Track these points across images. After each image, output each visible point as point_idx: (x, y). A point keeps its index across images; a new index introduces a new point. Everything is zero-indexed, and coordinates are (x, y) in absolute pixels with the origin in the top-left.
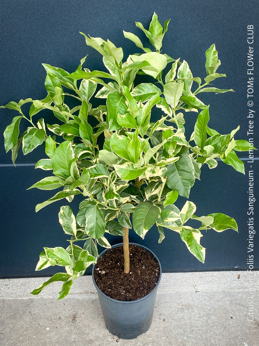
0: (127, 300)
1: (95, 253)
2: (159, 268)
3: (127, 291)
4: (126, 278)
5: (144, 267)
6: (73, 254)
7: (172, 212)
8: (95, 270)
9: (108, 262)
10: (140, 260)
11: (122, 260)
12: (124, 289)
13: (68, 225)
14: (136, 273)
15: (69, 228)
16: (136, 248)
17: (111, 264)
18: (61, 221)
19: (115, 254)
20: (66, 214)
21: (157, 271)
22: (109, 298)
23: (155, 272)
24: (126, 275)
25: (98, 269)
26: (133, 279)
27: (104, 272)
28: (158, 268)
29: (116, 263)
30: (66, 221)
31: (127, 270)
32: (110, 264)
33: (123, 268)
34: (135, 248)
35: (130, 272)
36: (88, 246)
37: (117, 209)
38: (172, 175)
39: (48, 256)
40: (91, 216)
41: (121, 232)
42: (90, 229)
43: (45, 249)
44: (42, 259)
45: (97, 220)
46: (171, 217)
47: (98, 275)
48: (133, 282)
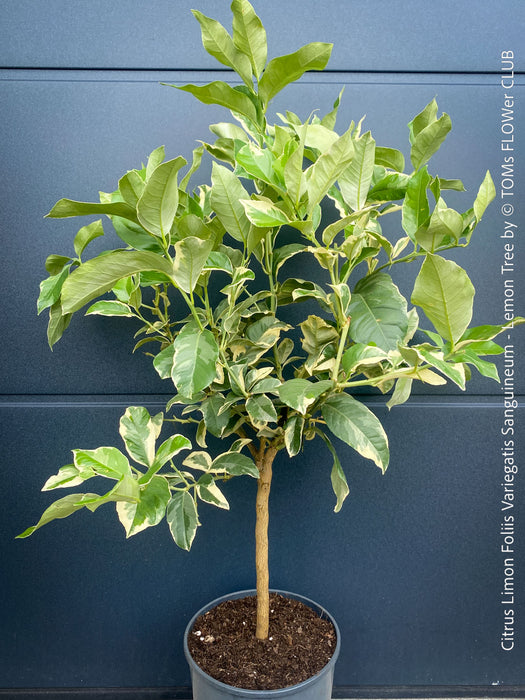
0: (260, 689)
1: (191, 519)
2: (335, 632)
3: (262, 671)
4: (260, 648)
5: (300, 630)
7: (369, 347)
8: (190, 633)
9: (222, 622)
10: (292, 619)
11: (252, 618)
12: (256, 668)
13: (139, 441)
14: (282, 641)
15: (139, 448)
16: (284, 602)
17: (228, 625)
18: (123, 432)
19: (236, 608)
20: (138, 420)
21: (330, 636)
23: (326, 639)
24: (260, 643)
25: (199, 633)
26: (275, 650)
27: (211, 639)
28: (331, 632)
29: (239, 622)
30: (135, 431)
31: (263, 632)
32: (225, 624)
33: (254, 631)
34: (281, 600)
35: (269, 637)
36: (178, 506)
37: (247, 395)
38: (362, 318)
39: (79, 462)
40: (188, 345)
41: (251, 470)
42: (182, 373)
43: (75, 452)
44: (64, 473)
45: (199, 352)
46: (366, 357)
47: (196, 643)
48: (274, 656)
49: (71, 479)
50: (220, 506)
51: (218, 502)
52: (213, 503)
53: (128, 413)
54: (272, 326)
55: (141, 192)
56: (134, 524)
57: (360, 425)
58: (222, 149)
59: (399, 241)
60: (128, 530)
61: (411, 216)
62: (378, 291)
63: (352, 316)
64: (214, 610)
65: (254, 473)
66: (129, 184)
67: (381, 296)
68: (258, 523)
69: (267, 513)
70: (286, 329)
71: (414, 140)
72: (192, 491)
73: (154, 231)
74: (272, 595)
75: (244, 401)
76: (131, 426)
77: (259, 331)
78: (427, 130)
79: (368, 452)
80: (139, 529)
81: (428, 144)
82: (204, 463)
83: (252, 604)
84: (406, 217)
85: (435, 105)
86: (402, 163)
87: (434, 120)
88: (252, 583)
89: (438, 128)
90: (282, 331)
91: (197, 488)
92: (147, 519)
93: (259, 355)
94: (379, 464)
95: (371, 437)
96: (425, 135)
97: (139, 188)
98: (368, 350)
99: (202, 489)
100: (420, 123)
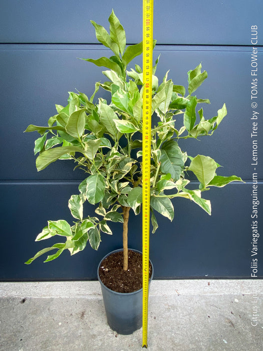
0: (124, 292)
1: (98, 238)
3: (125, 284)
4: (125, 274)
5: (139, 266)
6: (75, 231)
7: (168, 181)
8: (100, 267)
9: (111, 263)
10: (136, 261)
11: (122, 261)
12: (123, 283)
13: (76, 210)
14: (133, 271)
15: (76, 213)
17: (114, 264)
18: (70, 206)
19: (117, 256)
20: (76, 201)
21: (150, 269)
22: (110, 290)
24: (124, 272)
25: (103, 267)
26: (130, 275)
27: (107, 270)
29: (117, 263)
30: (74, 206)
31: (126, 268)
33: (122, 267)
34: (132, 252)
35: (128, 269)
36: (92, 233)
37: (118, 193)
38: (165, 162)
39: (50, 228)
40: (92, 181)
41: (121, 219)
42: (90, 194)
43: (49, 222)
44: (44, 231)
45: (97, 185)
46: (167, 186)
47: (102, 272)
48: (130, 278)
49: (47, 234)
50: (109, 234)
51: (108, 232)
52: (106, 232)
53: (72, 198)
54: (129, 162)
55: (67, 121)
56: (74, 250)
57: (163, 204)
58: (107, 86)
59: (182, 128)
60: (71, 253)
61: (188, 120)
62: (172, 150)
63: (161, 161)
64: (108, 257)
65: (122, 221)
66: (61, 118)
67: (173, 152)
68: (124, 232)
69: (127, 228)
70: (134, 163)
71: (190, 82)
72: (98, 226)
73: (75, 136)
74: (129, 251)
75: (117, 196)
76: (73, 204)
77: (124, 164)
78: (196, 78)
79: (166, 214)
80: (76, 252)
81: (196, 83)
82: (103, 213)
83: (122, 254)
84: (185, 120)
85: (200, 66)
86: (184, 92)
87: (199, 73)
88: (122, 247)
89: (201, 77)
90: (133, 164)
91: (100, 225)
92: (79, 248)
93: (123, 176)
94: (170, 218)
95: (167, 208)
96: (195, 80)
97: (66, 119)
98: (168, 183)
99: (102, 226)
100: (193, 74)
